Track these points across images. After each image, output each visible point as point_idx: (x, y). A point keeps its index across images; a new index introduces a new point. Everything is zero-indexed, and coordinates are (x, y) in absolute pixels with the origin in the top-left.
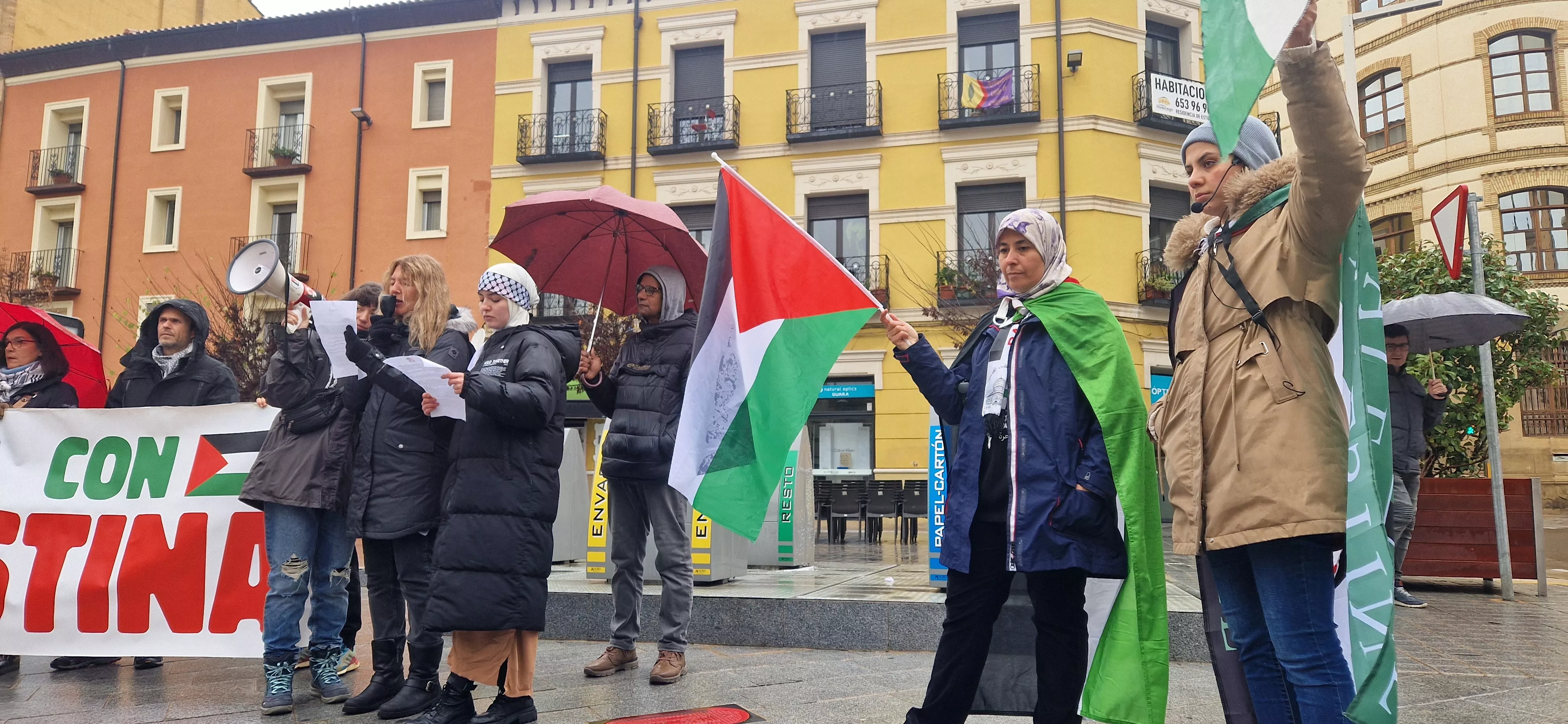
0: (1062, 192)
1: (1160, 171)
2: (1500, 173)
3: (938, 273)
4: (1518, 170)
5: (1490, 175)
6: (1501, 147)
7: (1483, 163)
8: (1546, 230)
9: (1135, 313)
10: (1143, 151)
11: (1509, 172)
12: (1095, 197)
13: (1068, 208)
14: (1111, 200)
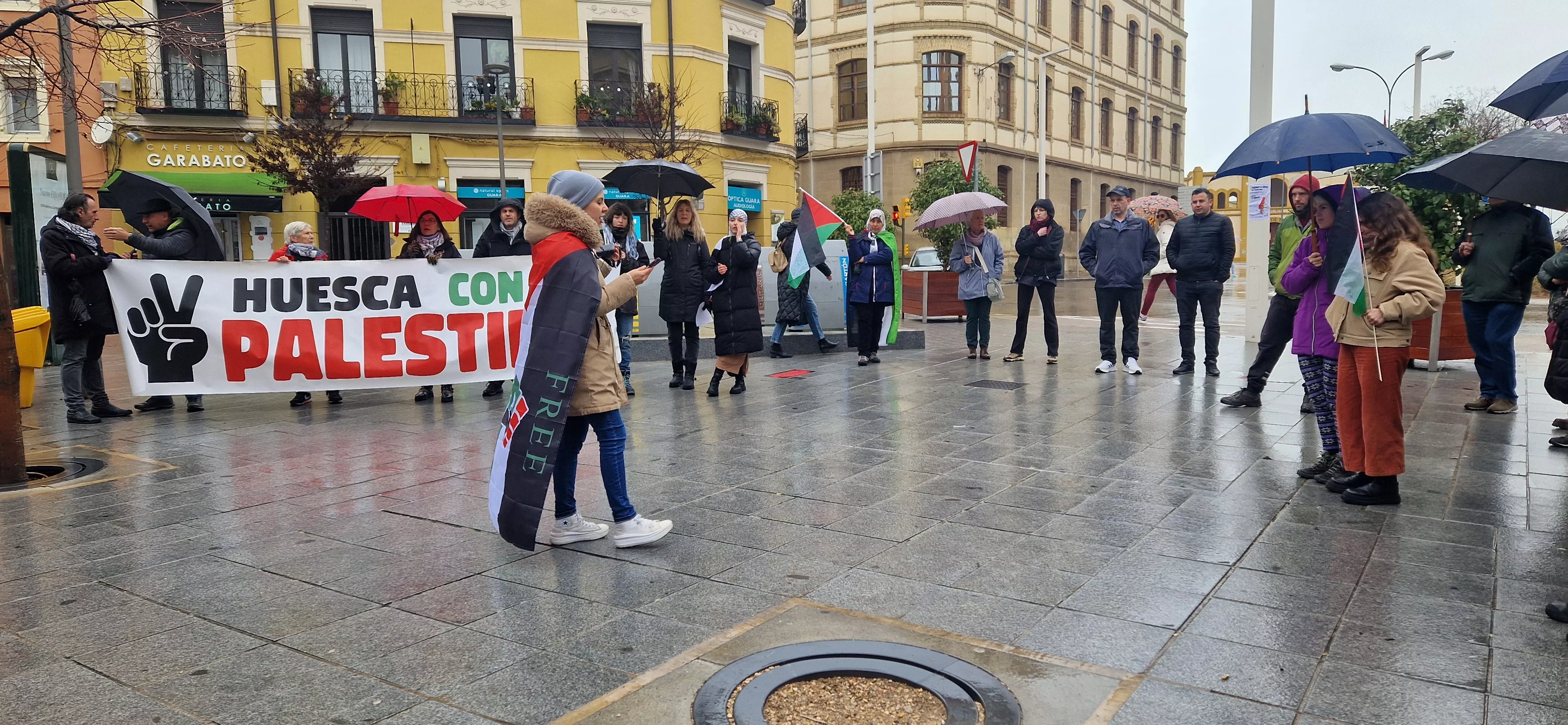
0: (671, 40)
1: (734, 28)
2: (924, 37)
3: (577, 99)
4: (935, 37)
5: (919, 37)
6: (927, 17)
7: (915, 28)
8: (946, 82)
9: (719, 139)
10: (725, 12)
11: (930, 37)
12: (694, 47)
13: (675, 54)
14: (705, 50)
